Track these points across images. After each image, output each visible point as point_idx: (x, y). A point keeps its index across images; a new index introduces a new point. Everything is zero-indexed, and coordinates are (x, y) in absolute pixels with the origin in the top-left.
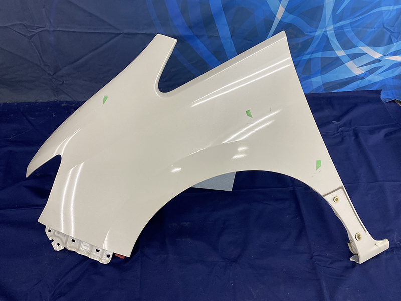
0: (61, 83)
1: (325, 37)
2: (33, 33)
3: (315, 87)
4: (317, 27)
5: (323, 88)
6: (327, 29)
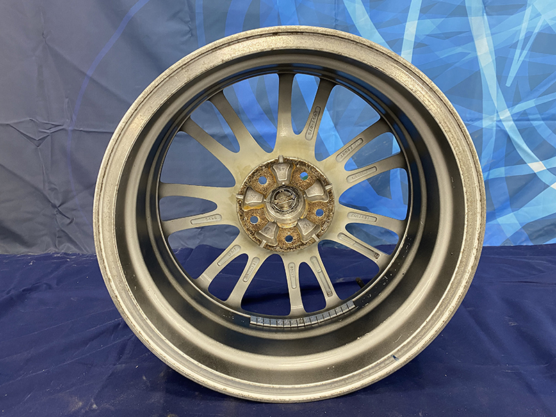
0: (69, 221)
1: (502, 133)
2: (45, 135)
3: (509, 235)
4: (481, 111)
5: (526, 235)
6: (501, 118)
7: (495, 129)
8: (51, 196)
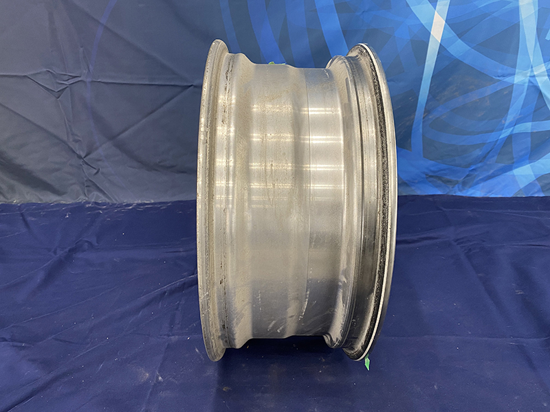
0: (95, 171)
1: (534, 89)
2: (64, 87)
4: (514, 66)
5: (539, 185)
7: (527, 85)
8: (75, 147)
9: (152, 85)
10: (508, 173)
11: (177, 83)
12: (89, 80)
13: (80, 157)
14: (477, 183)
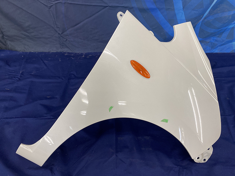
8: (57, 29)
9: (91, 5)
10: (230, 44)
11: (102, 5)
12: (63, 2)
13: (59, 34)
14: (217, 47)
